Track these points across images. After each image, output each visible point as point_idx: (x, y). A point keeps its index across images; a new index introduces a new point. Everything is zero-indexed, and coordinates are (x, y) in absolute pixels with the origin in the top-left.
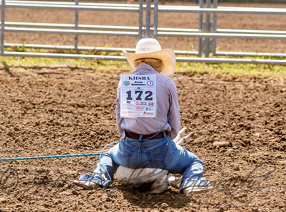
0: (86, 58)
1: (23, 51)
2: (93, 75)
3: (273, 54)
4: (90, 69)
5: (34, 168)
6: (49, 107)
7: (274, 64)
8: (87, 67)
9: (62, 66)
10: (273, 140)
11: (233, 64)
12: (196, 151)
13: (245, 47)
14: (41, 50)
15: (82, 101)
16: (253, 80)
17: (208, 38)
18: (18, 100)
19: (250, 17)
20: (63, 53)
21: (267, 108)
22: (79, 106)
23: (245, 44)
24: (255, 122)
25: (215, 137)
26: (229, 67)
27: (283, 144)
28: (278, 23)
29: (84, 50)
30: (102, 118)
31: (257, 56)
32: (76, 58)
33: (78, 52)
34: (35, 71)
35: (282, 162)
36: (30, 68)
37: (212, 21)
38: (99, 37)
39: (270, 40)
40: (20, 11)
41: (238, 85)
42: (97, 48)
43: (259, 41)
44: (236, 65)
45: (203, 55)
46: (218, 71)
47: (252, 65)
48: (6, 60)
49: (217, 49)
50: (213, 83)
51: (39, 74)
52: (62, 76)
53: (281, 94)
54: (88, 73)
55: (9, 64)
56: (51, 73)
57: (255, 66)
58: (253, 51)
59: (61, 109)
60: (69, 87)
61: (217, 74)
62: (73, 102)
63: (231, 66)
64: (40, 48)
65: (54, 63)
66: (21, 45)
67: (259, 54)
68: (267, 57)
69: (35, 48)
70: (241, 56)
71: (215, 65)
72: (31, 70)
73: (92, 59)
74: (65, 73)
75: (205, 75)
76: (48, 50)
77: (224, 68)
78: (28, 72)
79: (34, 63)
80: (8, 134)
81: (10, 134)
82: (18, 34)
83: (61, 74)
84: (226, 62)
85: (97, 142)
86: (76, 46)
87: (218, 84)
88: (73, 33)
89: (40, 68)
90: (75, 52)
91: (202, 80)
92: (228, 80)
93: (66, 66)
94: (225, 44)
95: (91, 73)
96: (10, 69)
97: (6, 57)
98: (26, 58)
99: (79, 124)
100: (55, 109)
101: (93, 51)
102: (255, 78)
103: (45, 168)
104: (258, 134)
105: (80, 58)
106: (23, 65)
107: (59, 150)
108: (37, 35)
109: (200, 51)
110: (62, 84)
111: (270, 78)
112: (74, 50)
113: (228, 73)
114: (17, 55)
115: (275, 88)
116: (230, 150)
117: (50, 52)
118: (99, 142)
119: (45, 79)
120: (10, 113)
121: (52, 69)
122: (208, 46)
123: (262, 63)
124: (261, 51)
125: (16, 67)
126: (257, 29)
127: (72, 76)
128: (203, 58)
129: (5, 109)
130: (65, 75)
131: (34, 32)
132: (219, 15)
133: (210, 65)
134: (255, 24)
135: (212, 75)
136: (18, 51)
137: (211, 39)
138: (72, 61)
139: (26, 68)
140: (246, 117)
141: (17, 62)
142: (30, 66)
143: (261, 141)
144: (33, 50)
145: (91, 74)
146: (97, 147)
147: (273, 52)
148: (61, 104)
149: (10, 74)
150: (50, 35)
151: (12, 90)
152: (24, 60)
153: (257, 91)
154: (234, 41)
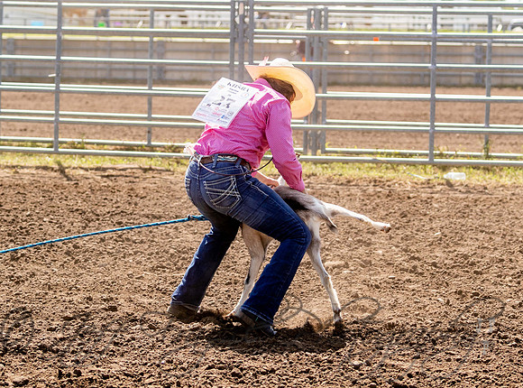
0: (162, 157)
1: (83, 148)
2: (171, 178)
3: (397, 151)
4: (167, 171)
5: (99, 295)
6: (117, 218)
7: (399, 163)
8: (163, 168)
9: (132, 166)
10: (400, 259)
11: (347, 163)
12: (303, 274)
13: (361, 142)
14: (106, 147)
15: (157, 211)
16: (373, 184)
17: (315, 130)
18: (77, 210)
19: (366, 105)
20: (133, 150)
21: (392, 218)
22: (155, 217)
23: (361, 138)
24: (376, 236)
25: (327, 255)
26: (342, 168)
27: (412, 264)
28: (401, 112)
29: (159, 146)
30: (184, 232)
31: (377, 153)
32: (149, 157)
33: (152, 148)
34: (99, 173)
35: (411, 287)
36: (91, 169)
37: (320, 110)
38: (177, 129)
39: (393, 134)
40: (76, 98)
41: (354, 190)
42: (176, 144)
43: (379, 135)
44: (351, 164)
45: (310, 153)
46: (329, 172)
47: (371, 165)
48: (61, 158)
49: (327, 144)
50: (322, 188)
51: (103, 176)
52: (132, 179)
53: (409, 201)
54: (165, 176)
55: (65, 165)
56: (118, 176)
57: (375, 165)
58: (371, 147)
59: (132, 221)
60: (141, 192)
61: (327, 176)
62: (146, 211)
63: (344, 165)
64: (104, 144)
65: (122, 164)
66: (80, 140)
67: (380, 151)
68: (389, 154)
69: (98, 144)
70: (358, 154)
71: (325, 165)
72: (93, 171)
73: (170, 157)
74: (136, 175)
75: (312, 178)
76: (113, 147)
77: (336, 168)
78: (88, 174)
79: (97, 163)
80: (66, 253)
81: (68, 253)
82: (76, 126)
83: (130, 176)
84: (338, 161)
85: (178, 262)
86: (149, 142)
87: (329, 188)
88: (145, 125)
89: (105, 170)
90: (147, 148)
91: (309, 183)
92: (342, 184)
93: (137, 166)
94: (335, 138)
95: (169, 175)
96: (66, 170)
97: (61, 156)
98: (86, 157)
99: (155, 239)
100: (124, 221)
101: (170, 147)
102: (375, 181)
103: (112, 295)
104: (380, 252)
105: (154, 156)
106: (82, 166)
107: (130, 272)
108: (99, 128)
109: (305, 147)
110: (132, 189)
111: (395, 181)
112: (146, 146)
113: (341, 175)
114: (75, 154)
115: (401, 193)
116: (346, 271)
117: (117, 149)
118: (181, 262)
119: (111, 184)
120: (68, 226)
121: (120, 170)
122: (316, 140)
123: (383, 162)
124: (382, 147)
125: (74, 168)
126: (375, 119)
127: (145, 179)
128: (309, 156)
129: (61, 221)
130: (135, 178)
131: (96, 124)
132: (328, 101)
133: (318, 165)
134: (373, 113)
135: (321, 178)
136: (76, 148)
137: (319, 132)
138: (144, 159)
139: (86, 170)
140: (365, 231)
141: (76, 162)
142: (92, 166)
143: (385, 261)
144: (95, 146)
145: (168, 177)
146: (179, 269)
147: (397, 148)
148: (131, 214)
149: (66, 176)
150: (116, 128)
151: (70, 197)
152: (84, 159)
153: (379, 197)
154: (346, 134)
